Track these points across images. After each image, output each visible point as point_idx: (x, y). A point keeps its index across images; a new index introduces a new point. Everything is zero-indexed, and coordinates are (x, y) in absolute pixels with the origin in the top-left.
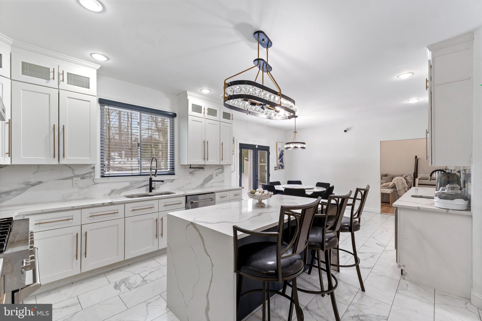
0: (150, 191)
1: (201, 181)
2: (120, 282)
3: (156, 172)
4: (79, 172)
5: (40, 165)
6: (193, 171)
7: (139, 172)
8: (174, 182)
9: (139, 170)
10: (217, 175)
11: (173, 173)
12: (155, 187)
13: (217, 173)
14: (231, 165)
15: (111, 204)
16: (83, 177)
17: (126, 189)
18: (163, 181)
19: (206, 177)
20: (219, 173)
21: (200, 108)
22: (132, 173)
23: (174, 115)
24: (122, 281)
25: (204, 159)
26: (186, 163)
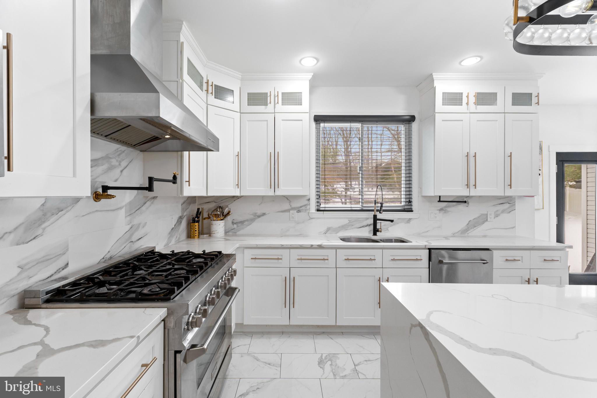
0: (375, 234)
1: (463, 225)
2: (326, 356)
3: (382, 206)
4: (296, 204)
5: (264, 196)
6: (446, 207)
7: (361, 206)
8: (412, 222)
9: (361, 203)
10: (497, 216)
11: (410, 209)
12: (381, 229)
13: (497, 211)
14: (533, 196)
15: (320, 247)
16: (298, 210)
17: (344, 227)
18: (392, 221)
19: (471, 219)
20: (503, 212)
21: (459, 96)
22: (351, 208)
23: (412, 119)
24: (329, 356)
25: (468, 185)
26: (432, 194)
